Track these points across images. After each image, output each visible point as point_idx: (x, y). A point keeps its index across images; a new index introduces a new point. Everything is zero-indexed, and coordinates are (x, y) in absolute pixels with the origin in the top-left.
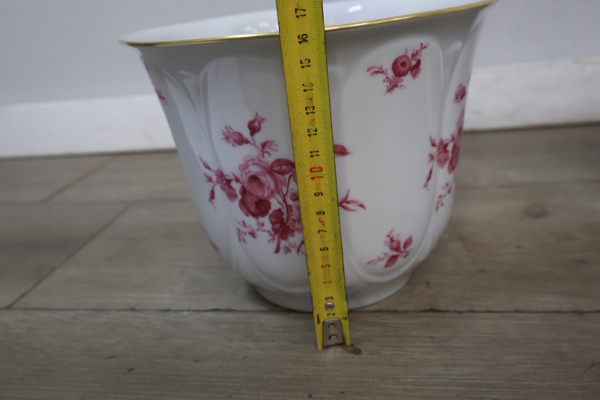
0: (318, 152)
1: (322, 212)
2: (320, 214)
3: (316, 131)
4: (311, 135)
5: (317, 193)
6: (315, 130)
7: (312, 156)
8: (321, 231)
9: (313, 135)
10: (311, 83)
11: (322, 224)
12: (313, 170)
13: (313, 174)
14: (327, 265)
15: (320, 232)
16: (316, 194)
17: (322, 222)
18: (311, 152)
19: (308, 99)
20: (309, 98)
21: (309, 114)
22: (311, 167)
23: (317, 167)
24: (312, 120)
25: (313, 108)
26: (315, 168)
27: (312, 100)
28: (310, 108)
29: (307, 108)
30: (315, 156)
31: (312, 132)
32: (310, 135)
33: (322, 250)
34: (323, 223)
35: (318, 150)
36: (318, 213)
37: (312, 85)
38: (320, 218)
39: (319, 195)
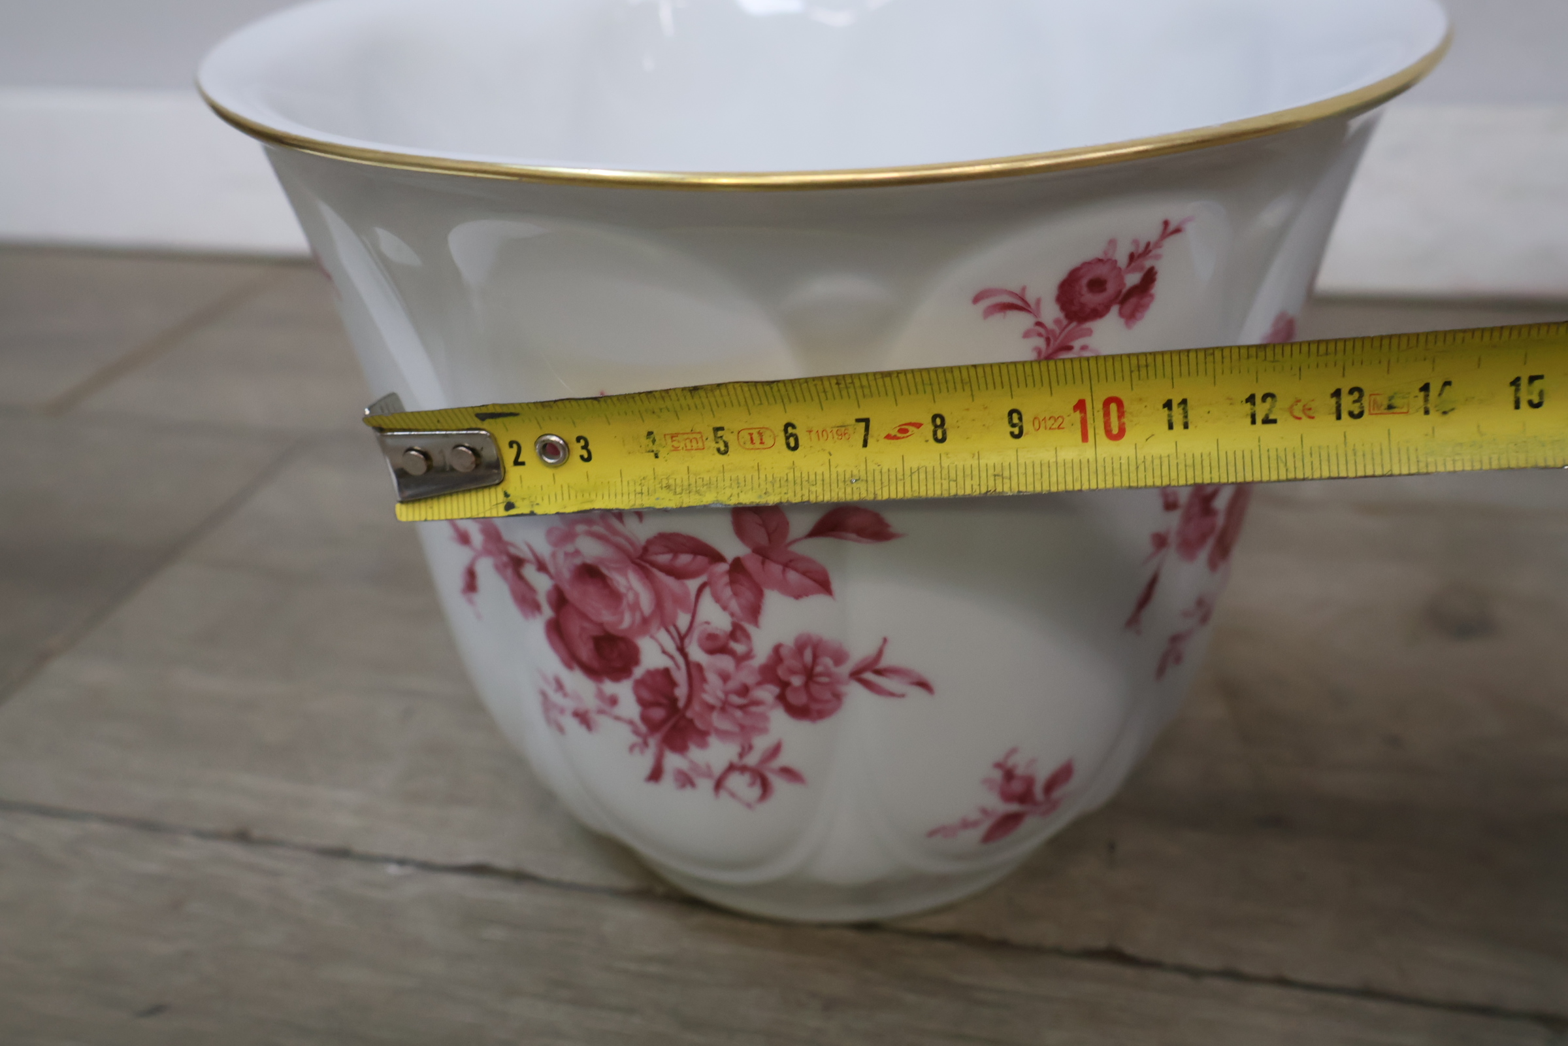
0: (1186, 426)
1: (944, 433)
2: (936, 426)
3: (1267, 421)
4: (1254, 404)
5: (1020, 419)
6: (1272, 417)
7: (1168, 405)
8: (867, 429)
9: (1249, 412)
10: (1453, 409)
11: (894, 432)
12: (1113, 407)
13: (1099, 406)
14: (726, 445)
15: (863, 425)
16: (1015, 416)
17: (903, 431)
18: (1184, 402)
19: (1391, 398)
20: (1395, 402)
21: (1334, 400)
22: (1126, 404)
23: (1125, 420)
24: (1310, 409)
25: (1356, 412)
26: (1121, 414)
27: (1386, 411)
28: (1358, 404)
29: (1356, 395)
30: (1170, 416)
31: (1261, 410)
32: (1251, 399)
33: (786, 430)
34: (899, 435)
35: (1190, 426)
36: (938, 421)
37: (1445, 413)
38: (918, 425)
39: (1014, 426)
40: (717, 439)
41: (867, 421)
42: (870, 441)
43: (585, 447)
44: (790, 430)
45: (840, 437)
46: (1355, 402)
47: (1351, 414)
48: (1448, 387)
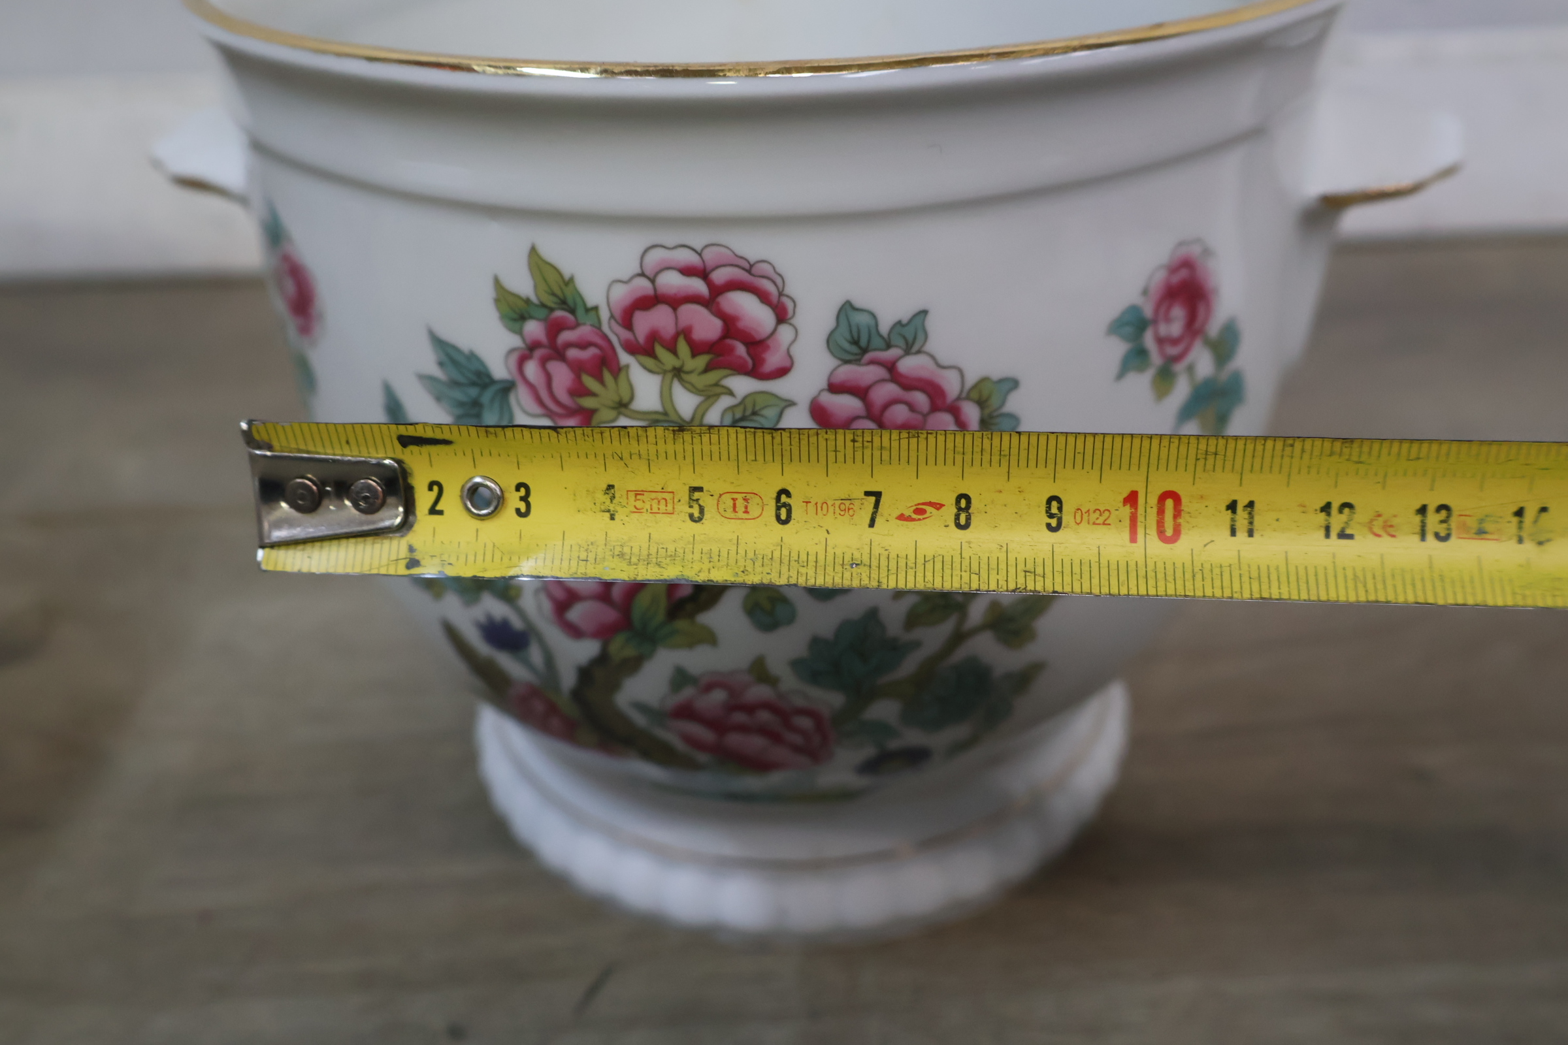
40: (692, 501)
41: (878, 495)
42: (878, 520)
43: (525, 499)
44: (784, 498)
45: (842, 513)
46: (1442, 522)
47: (1437, 536)
48: (1544, 515)
